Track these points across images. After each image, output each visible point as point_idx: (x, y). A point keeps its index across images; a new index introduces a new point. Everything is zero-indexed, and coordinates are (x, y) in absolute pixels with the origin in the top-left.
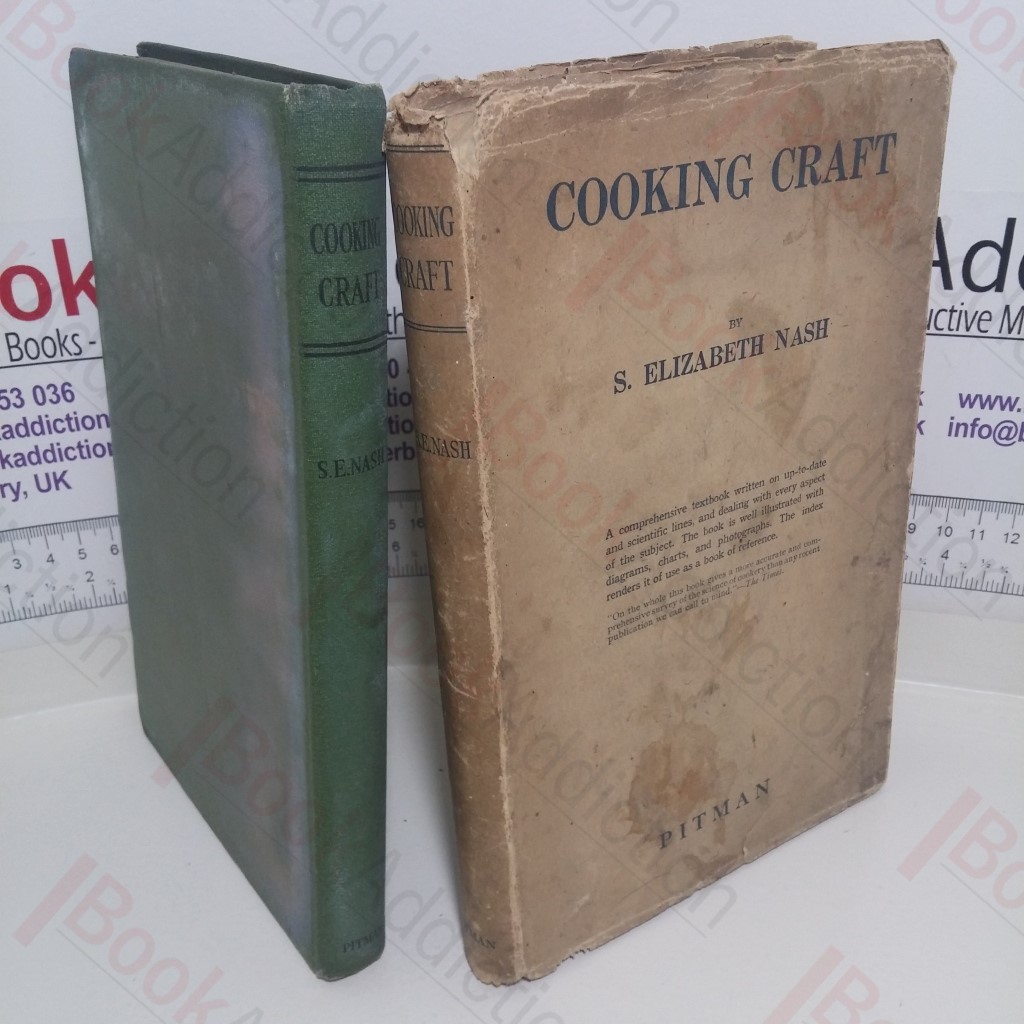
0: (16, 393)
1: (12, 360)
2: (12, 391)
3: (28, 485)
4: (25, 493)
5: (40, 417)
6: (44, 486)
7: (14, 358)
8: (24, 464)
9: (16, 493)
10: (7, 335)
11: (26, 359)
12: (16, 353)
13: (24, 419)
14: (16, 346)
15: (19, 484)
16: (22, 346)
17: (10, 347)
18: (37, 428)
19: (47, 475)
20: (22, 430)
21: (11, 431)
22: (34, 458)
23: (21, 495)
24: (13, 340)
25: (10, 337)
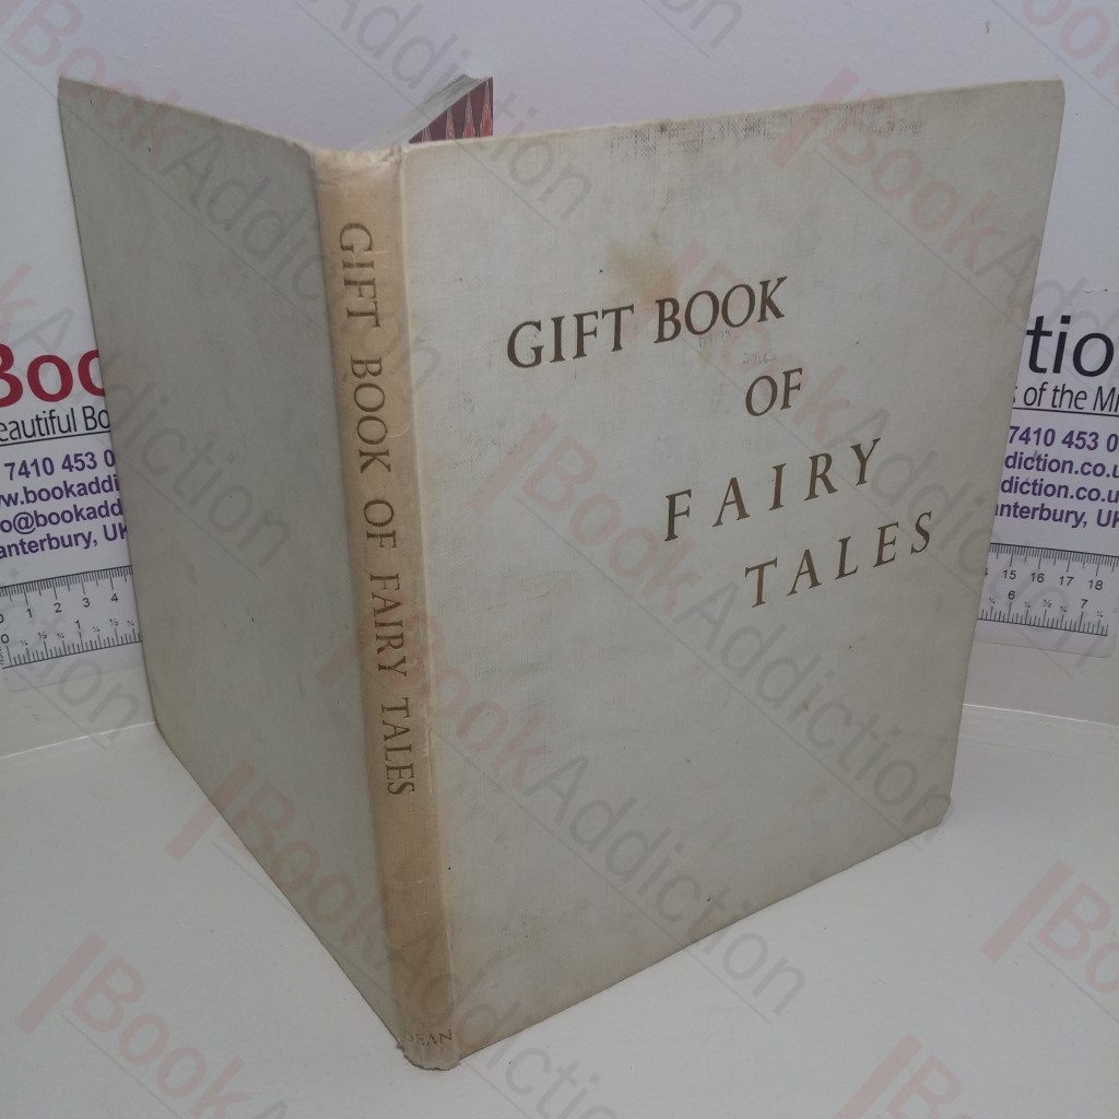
0: (90, 456)
1: (87, 429)
2: (86, 455)
3: (98, 535)
4: (95, 541)
5: (109, 476)
6: (111, 535)
7: (90, 426)
8: (95, 517)
9: (88, 542)
10: (84, 408)
11: (99, 429)
12: (91, 423)
13: (96, 478)
14: (91, 417)
15: (90, 533)
16: (96, 416)
17: (86, 418)
18: (107, 486)
19: (114, 525)
20: (94, 488)
21: (84, 488)
22: (103, 511)
23: (92, 543)
24: (89, 412)
25: (86, 410)
